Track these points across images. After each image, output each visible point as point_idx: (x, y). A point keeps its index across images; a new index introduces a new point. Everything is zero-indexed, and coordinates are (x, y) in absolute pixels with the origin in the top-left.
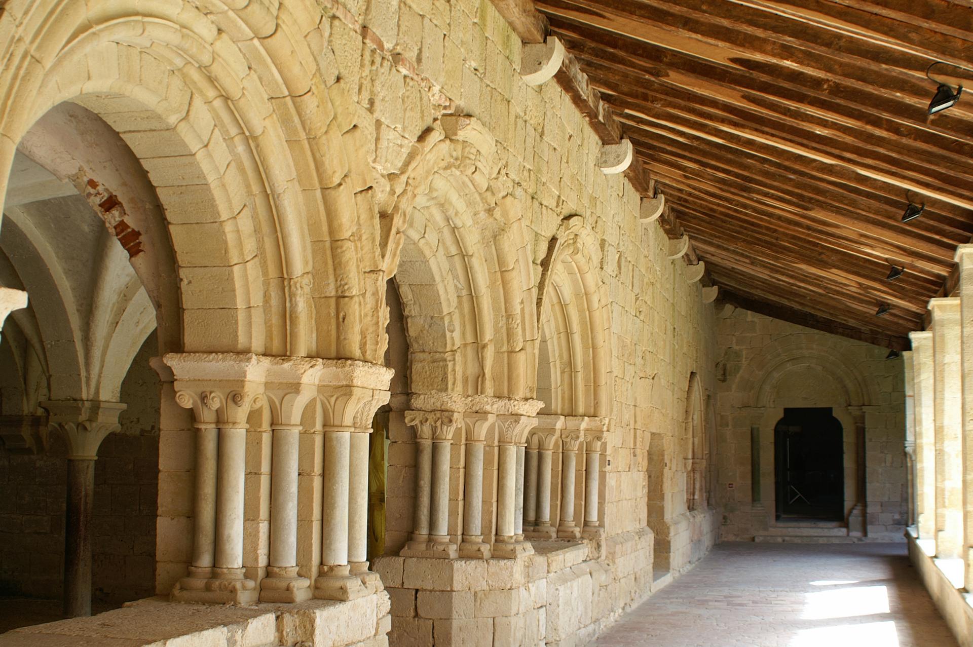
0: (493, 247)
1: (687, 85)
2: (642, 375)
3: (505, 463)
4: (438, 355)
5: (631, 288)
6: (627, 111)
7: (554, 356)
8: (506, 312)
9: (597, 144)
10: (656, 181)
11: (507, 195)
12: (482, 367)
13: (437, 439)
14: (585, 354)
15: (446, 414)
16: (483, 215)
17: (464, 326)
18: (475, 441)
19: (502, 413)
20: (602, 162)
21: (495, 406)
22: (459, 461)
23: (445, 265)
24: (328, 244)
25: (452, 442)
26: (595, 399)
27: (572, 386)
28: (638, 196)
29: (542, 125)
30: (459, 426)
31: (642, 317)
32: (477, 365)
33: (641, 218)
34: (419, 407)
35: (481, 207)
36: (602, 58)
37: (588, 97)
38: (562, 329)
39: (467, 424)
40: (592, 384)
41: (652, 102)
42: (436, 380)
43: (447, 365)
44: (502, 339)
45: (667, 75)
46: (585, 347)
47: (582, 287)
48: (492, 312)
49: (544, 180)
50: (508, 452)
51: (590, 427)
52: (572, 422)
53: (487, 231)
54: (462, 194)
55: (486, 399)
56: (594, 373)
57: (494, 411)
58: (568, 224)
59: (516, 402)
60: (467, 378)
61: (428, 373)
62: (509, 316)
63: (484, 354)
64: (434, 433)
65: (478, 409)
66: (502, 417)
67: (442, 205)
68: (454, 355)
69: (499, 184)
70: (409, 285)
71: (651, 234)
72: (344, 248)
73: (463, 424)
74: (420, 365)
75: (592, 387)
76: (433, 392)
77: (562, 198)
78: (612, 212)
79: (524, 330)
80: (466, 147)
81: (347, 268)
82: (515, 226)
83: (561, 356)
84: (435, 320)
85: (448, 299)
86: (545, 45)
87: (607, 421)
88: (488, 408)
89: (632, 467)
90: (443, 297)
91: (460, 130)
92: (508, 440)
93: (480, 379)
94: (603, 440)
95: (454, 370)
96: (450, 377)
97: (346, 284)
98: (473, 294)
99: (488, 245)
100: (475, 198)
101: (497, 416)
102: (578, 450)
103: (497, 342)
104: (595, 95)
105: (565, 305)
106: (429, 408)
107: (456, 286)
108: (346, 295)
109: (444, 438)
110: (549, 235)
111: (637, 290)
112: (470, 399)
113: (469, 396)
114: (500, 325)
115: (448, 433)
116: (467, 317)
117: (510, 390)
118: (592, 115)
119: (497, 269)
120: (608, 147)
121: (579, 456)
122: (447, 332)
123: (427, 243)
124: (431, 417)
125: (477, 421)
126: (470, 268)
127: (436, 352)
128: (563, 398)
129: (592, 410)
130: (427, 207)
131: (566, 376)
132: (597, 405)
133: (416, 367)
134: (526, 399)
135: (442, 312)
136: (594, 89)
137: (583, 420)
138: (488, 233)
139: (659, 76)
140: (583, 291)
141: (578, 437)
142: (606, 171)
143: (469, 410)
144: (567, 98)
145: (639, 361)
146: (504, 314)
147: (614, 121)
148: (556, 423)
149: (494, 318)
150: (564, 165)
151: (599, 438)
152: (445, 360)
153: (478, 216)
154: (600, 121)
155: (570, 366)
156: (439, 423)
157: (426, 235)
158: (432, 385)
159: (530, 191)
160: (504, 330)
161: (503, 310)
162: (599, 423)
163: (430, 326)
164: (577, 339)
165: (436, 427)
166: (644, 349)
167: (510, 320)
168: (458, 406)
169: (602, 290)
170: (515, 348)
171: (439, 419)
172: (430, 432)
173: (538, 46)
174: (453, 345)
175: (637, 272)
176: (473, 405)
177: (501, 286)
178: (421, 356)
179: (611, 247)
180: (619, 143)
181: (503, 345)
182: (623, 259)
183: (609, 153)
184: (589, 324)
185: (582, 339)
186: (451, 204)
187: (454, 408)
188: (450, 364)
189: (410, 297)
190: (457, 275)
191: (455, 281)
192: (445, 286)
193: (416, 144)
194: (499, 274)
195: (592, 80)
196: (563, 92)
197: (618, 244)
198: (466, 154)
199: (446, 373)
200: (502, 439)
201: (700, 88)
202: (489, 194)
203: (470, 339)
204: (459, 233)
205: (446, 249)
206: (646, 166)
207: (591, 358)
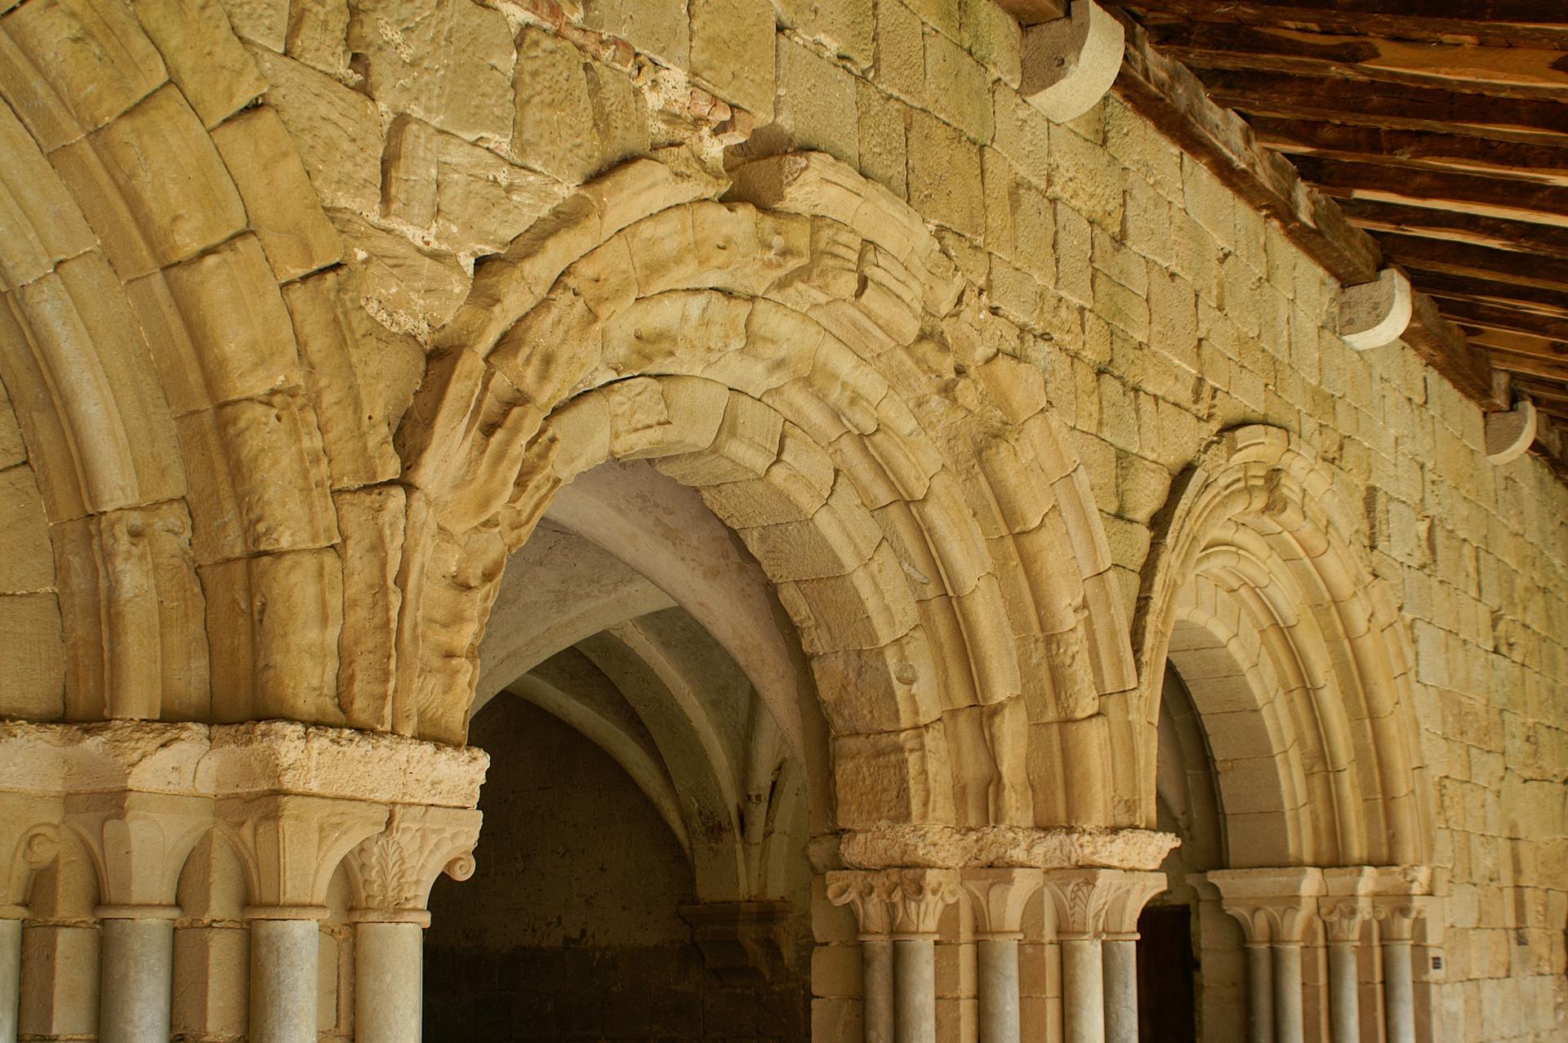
0: (982, 478)
1: (1423, 66)
2: (1528, 774)
3: (1073, 981)
4: (884, 740)
5: (1473, 593)
6: (1359, 194)
7: (1282, 740)
8: (1043, 630)
9: (1323, 283)
10: (1513, 376)
11: (996, 355)
12: (994, 760)
13: (899, 932)
14: (1356, 732)
15: (910, 873)
16: (936, 402)
17: (945, 670)
18: (992, 933)
19: (1056, 864)
20: (1343, 323)
21: (1039, 850)
22: (957, 983)
23: (867, 530)
24: (208, 420)
25: (937, 937)
26: (1389, 826)
27: (1332, 803)
28: (1474, 411)
29: (1118, 216)
30: (951, 900)
31: (1517, 656)
32: (984, 757)
33: (1488, 454)
34: (855, 859)
35: (925, 385)
36: (1229, 48)
37: (1253, 165)
38: (1293, 683)
39: (974, 898)
40: (1379, 796)
41: (1391, 151)
42: (886, 796)
43: (905, 761)
44: (1042, 695)
45: (1375, 54)
46: (1354, 717)
47: (1323, 587)
48: (1009, 631)
49: (1140, 337)
50: (1078, 955)
51: (1381, 888)
52: (1338, 880)
53: (960, 443)
54: (867, 356)
55: (1010, 835)
56: (1382, 773)
57: (1038, 860)
58: (1234, 440)
59: (1087, 838)
60: (964, 788)
61: (867, 782)
62: (1051, 640)
63: (995, 730)
64: (892, 918)
65: (992, 857)
66: (1057, 874)
67: (807, 381)
68: (920, 736)
69: (965, 327)
70: (796, 582)
71: (1526, 490)
72: (242, 424)
73: (961, 895)
74: (850, 765)
75: (1380, 801)
76: (883, 824)
77: (1211, 382)
78: (1392, 432)
79: (1097, 668)
80: (820, 228)
81: (257, 476)
82: (1034, 428)
83: (1299, 739)
84: (867, 658)
85: (887, 608)
86: (1068, 22)
87: (1422, 874)
88: (1018, 854)
89: (1515, 968)
90: (871, 604)
91: (789, 184)
92: (1077, 927)
93: (991, 789)
94: (1413, 914)
95: (924, 772)
96: (915, 788)
97: (259, 520)
98: (951, 593)
99: (970, 477)
100: (902, 363)
101: (1047, 872)
102: (1360, 939)
103: (1028, 699)
104: (1274, 165)
105: (1289, 628)
106: (875, 860)
107: (908, 577)
108: (262, 548)
109: (913, 929)
110: (1173, 458)
111: (1493, 599)
112: (973, 836)
113: (970, 829)
114: (1034, 661)
115: (927, 916)
116: (948, 649)
117: (1070, 812)
118: (1283, 212)
119: (1004, 531)
120: (1353, 291)
121: (1364, 952)
122: (895, 682)
123: (795, 476)
124: (879, 881)
125: (991, 886)
126: (928, 530)
127: (880, 733)
128: (1315, 830)
129: (1384, 851)
130: (777, 389)
131: (1317, 781)
132: (1393, 840)
133: (844, 770)
134: (1115, 830)
135: (878, 639)
136: (1271, 151)
137: (1360, 873)
138: (963, 448)
139: (1357, 61)
140: (1327, 596)
141: (1353, 912)
142: (1361, 340)
143: (974, 863)
144: (1202, 173)
145: (1517, 746)
146: (1040, 635)
147: (1350, 230)
148: (1300, 882)
149: (1018, 648)
150: (1207, 311)
151: (1404, 911)
152: (900, 749)
153: (926, 407)
154: (1304, 226)
155: (1322, 762)
156: (897, 897)
157: (785, 457)
158: (878, 809)
159: (1092, 355)
160: (1044, 672)
161: (1036, 626)
162: (1401, 878)
163: (859, 675)
164: (1331, 701)
165: (894, 905)
166: (1530, 721)
167: (1054, 646)
168: (943, 854)
169: (1375, 592)
170: (1073, 712)
171: (896, 885)
172: (885, 918)
173: (1055, 25)
174: (916, 713)
175: (1487, 562)
176: (981, 850)
177: (1020, 571)
178: (851, 744)
179: (1393, 506)
180: (1374, 278)
181: (1045, 706)
182: (1440, 536)
183: (1357, 303)
184: (1353, 666)
185: (1343, 700)
186: (833, 376)
187: (935, 856)
188: (913, 759)
189: (804, 610)
190: (906, 551)
191: (906, 566)
192: (873, 578)
193: (582, 192)
194: (1009, 541)
195: (1257, 127)
196: (1187, 157)
197: (1422, 500)
198: (822, 245)
199: (904, 780)
200: (1064, 926)
201: (1453, 67)
202: (928, 349)
203: (962, 699)
204: (875, 447)
205: (861, 490)
206: (1473, 340)
207: (1370, 739)
